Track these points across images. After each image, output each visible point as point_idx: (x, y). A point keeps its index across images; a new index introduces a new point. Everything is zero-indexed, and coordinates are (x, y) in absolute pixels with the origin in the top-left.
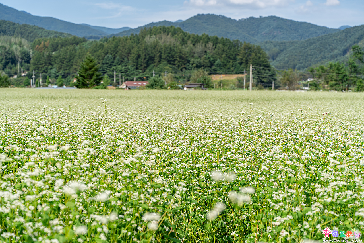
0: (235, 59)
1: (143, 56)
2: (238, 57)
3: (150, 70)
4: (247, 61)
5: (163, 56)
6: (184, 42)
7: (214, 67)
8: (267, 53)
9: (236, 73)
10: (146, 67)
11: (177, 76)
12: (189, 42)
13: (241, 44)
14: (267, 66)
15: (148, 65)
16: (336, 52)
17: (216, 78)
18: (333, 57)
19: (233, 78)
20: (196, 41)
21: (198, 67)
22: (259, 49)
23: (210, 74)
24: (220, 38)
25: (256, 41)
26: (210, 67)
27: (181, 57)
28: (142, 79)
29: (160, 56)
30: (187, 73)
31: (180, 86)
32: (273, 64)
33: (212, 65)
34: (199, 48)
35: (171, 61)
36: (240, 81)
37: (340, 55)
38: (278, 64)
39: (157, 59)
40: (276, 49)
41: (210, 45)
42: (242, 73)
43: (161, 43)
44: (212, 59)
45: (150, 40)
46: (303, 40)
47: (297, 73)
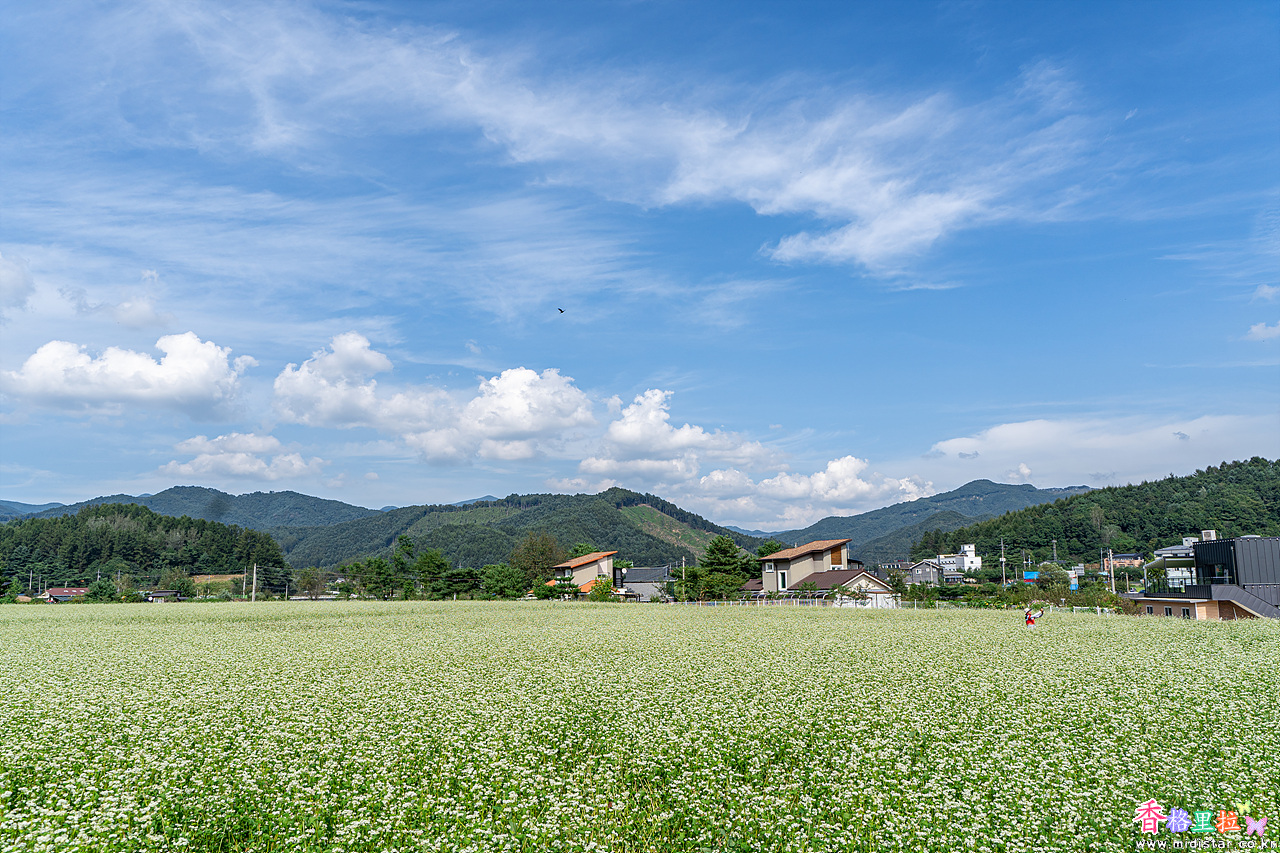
0: (231, 552)
1: (81, 548)
2: (236, 550)
3: (93, 569)
4: (249, 554)
5: (116, 548)
6: (151, 527)
7: (197, 564)
8: (280, 544)
9: (232, 573)
10: (86, 565)
11: (137, 577)
12: (160, 527)
13: (241, 531)
14: (279, 563)
15: (89, 562)
16: (377, 541)
17: (201, 580)
18: (372, 549)
19: (228, 579)
20: (171, 525)
21: (173, 563)
22: (268, 538)
23: (191, 575)
24: (209, 522)
25: (264, 527)
26: (192, 564)
27: (145, 550)
28: (78, 584)
29: (111, 548)
30: (154, 573)
31: (142, 592)
32: (287, 559)
33: (195, 560)
34: (176, 535)
35: (128, 555)
36: (237, 583)
37: (383, 545)
38: (295, 558)
39: (105, 553)
40: (294, 537)
41: (193, 531)
42: (241, 573)
43: (113, 528)
44: (195, 552)
45: (94, 524)
46: (331, 525)
47: (322, 571)
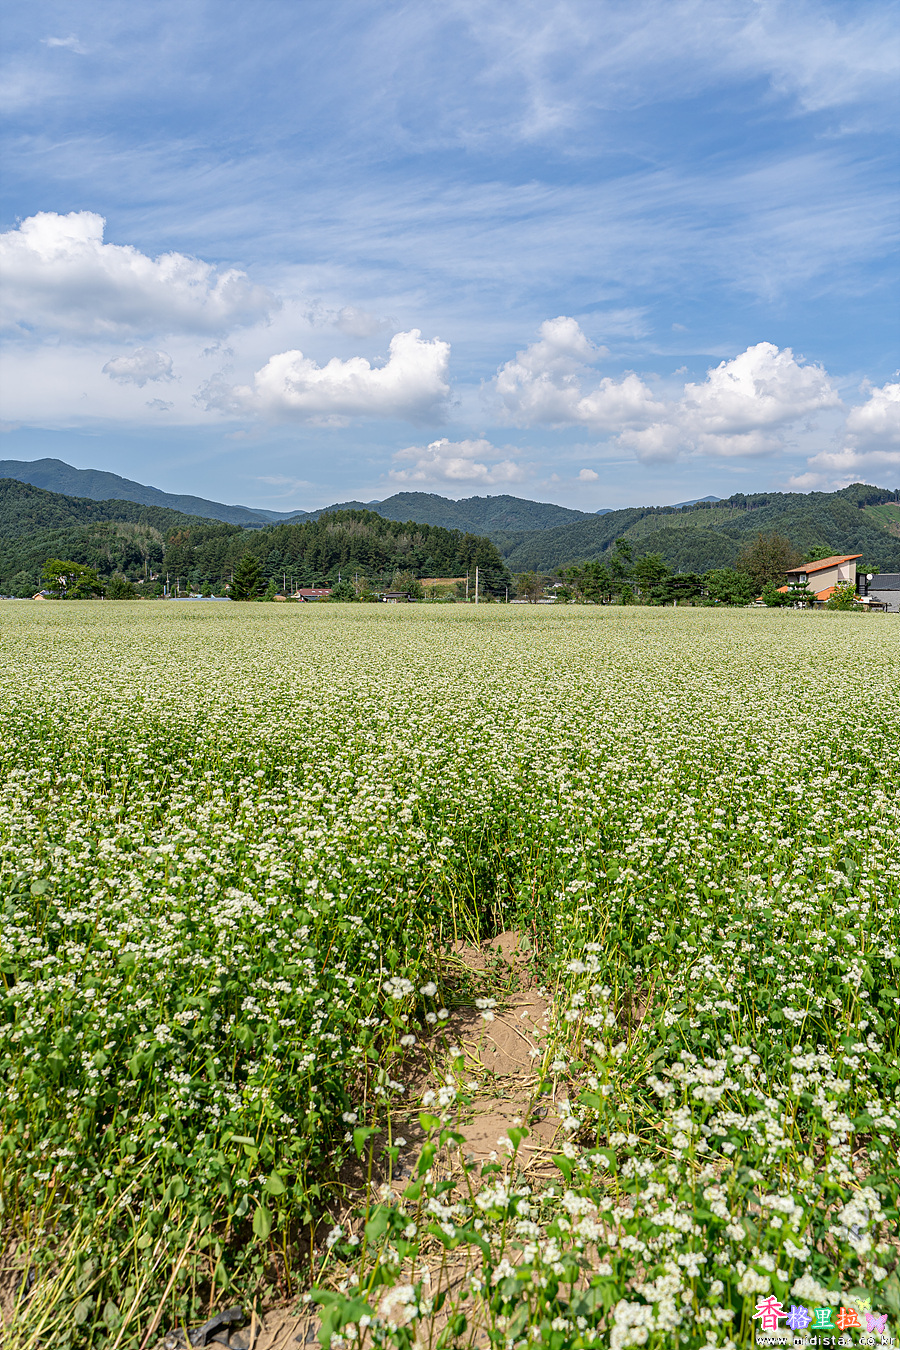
0: (453, 556)
1: (324, 553)
2: (458, 554)
3: (334, 572)
4: (470, 558)
5: (353, 552)
6: (381, 532)
7: (423, 568)
8: (498, 548)
9: (455, 577)
10: (328, 568)
11: (372, 580)
12: (389, 532)
13: (462, 536)
14: (498, 567)
15: (331, 565)
16: (593, 545)
17: (427, 584)
18: (588, 553)
19: (452, 582)
20: (399, 530)
21: (402, 567)
22: (487, 543)
23: (419, 578)
24: (432, 526)
25: (483, 532)
26: (419, 567)
27: (377, 554)
28: (323, 585)
29: (349, 553)
30: (387, 576)
31: (377, 594)
32: (506, 563)
33: (421, 564)
34: (404, 540)
35: (363, 559)
36: (460, 586)
37: (599, 550)
38: (512, 563)
39: (343, 557)
40: (510, 542)
41: (418, 536)
42: (463, 576)
43: (349, 533)
44: (421, 556)
45: (334, 530)
46: (547, 530)
47: (540, 576)
